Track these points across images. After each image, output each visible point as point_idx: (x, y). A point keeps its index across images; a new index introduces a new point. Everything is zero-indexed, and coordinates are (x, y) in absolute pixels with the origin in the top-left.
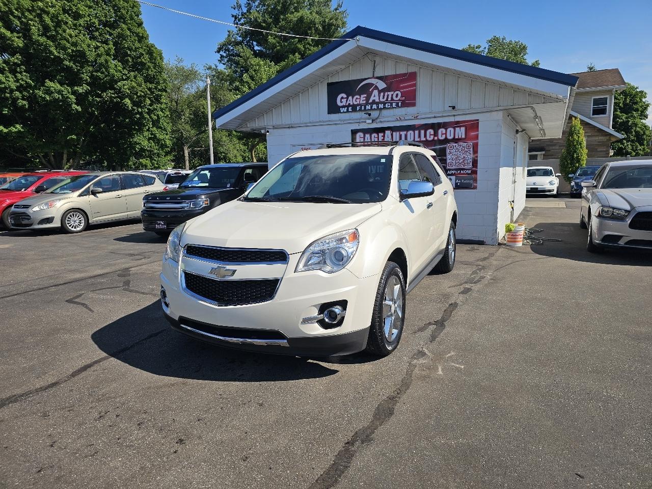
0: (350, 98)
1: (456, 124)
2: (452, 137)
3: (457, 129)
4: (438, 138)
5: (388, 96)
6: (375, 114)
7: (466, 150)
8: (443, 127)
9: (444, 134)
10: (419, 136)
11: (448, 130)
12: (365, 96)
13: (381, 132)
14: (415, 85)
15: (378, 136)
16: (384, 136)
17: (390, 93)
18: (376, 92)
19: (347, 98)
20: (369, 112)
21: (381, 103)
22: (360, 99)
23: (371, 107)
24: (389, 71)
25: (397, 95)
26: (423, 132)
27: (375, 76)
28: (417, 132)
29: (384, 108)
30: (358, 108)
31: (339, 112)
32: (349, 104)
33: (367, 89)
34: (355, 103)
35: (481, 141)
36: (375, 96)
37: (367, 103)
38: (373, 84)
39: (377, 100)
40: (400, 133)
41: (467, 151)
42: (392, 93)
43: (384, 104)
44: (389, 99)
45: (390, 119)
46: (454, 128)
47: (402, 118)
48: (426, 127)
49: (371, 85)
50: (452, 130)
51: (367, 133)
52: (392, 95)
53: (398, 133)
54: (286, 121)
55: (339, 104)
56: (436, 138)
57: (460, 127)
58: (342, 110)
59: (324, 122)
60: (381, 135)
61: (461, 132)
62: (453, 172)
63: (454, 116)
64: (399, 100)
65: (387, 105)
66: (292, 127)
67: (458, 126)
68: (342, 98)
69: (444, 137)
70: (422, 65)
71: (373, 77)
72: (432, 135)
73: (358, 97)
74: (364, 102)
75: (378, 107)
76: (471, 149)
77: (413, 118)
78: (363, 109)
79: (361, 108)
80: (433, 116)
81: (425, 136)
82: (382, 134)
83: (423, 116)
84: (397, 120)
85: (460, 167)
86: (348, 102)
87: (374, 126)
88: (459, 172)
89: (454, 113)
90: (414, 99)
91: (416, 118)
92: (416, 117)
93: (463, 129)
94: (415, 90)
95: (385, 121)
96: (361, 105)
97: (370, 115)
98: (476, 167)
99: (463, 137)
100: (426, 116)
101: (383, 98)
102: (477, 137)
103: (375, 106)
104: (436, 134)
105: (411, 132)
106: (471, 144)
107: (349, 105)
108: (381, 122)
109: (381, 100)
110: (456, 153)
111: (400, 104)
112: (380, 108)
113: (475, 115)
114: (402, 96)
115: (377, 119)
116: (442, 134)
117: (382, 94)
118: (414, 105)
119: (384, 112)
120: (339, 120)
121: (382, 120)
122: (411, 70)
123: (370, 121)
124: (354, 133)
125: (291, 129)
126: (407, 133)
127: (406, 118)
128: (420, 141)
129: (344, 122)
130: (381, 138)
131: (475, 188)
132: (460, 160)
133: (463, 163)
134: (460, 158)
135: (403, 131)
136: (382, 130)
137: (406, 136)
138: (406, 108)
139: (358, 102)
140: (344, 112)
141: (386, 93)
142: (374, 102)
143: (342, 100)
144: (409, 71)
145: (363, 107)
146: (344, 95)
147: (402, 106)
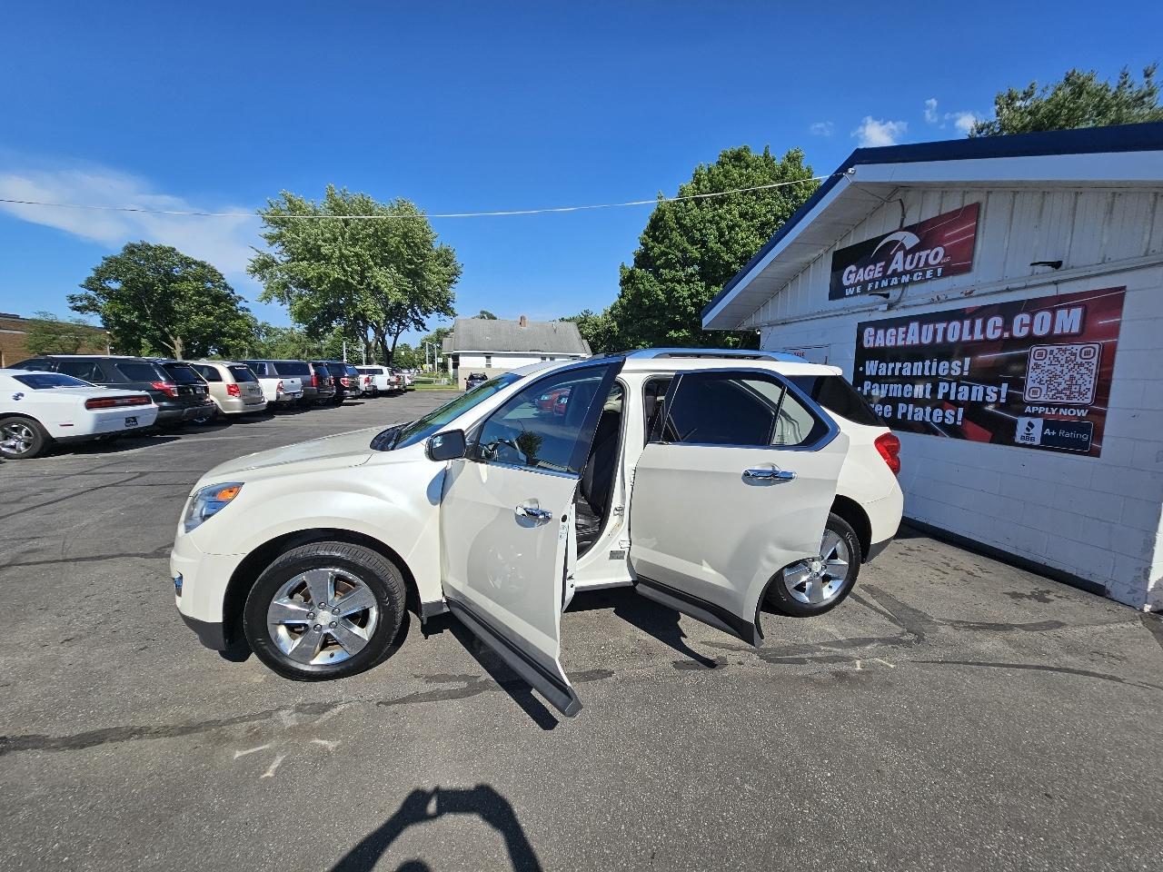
0: (860, 270)
1: (1053, 304)
2: (1045, 331)
3: (1061, 313)
4: (1011, 334)
5: (920, 258)
6: (894, 294)
7: (1078, 360)
8: (1025, 311)
9: (1026, 325)
10: (972, 331)
11: (1038, 316)
12: (883, 264)
13: (902, 326)
14: (975, 229)
15: (897, 333)
16: (906, 333)
17: (924, 254)
19: (857, 272)
20: (885, 293)
21: (905, 272)
23: (889, 282)
24: (930, 213)
25: (936, 256)
26: (979, 323)
27: (905, 225)
28: (967, 323)
29: (911, 282)
30: (870, 286)
31: (843, 295)
32: (859, 280)
33: (887, 252)
34: (867, 278)
35: (1124, 342)
36: (896, 263)
37: (884, 276)
38: (898, 241)
39: (900, 269)
40: (934, 326)
41: (1082, 365)
42: (928, 252)
43: (911, 273)
44: (921, 265)
45: (920, 301)
46: (1054, 312)
47: (942, 298)
48: (985, 312)
50: (1047, 315)
51: (881, 328)
52: (928, 256)
53: (931, 326)
55: (846, 283)
56: (1006, 335)
57: (1069, 307)
59: (823, 312)
60: (902, 330)
61: (1070, 320)
62: (1040, 410)
63: (1056, 283)
64: (939, 264)
65: (917, 275)
67: (1060, 308)
68: (851, 272)
69: (1025, 331)
70: (991, 188)
71: (902, 229)
72: (998, 328)
74: (880, 275)
75: (899, 281)
76: (1094, 361)
77: (963, 295)
78: (877, 287)
79: (874, 286)
80: (1004, 288)
81: (984, 330)
82: (904, 329)
83: (985, 290)
84: (932, 302)
85: (1058, 400)
86: (858, 278)
87: (893, 314)
88: (1054, 411)
89: (1057, 276)
90: (971, 257)
91: (969, 295)
92: (970, 293)
93: (1077, 313)
94: (973, 240)
95: (911, 306)
96: (873, 281)
97: (887, 296)
98: (1105, 403)
99: (1076, 329)
100: (993, 289)
101: (911, 264)
102: (1114, 331)
103: (895, 281)
104: (1007, 325)
105: (956, 324)
106: (1097, 346)
107: (859, 283)
108: (904, 307)
109: (908, 267)
110: (1051, 367)
111: (939, 271)
112: (903, 281)
113: (1116, 276)
114: (945, 256)
115: (898, 301)
116: (1022, 325)
117: (910, 257)
118: (967, 269)
119: (911, 290)
120: (844, 309)
121: (906, 303)
122: (970, 200)
123: (885, 307)
124: (861, 327)
125: (786, 326)
126: (948, 325)
127: (950, 297)
128: (972, 342)
129: (851, 311)
130: (901, 336)
131: (1096, 453)
132: (1059, 384)
133: (1068, 392)
134: (1060, 380)
135: (941, 321)
136: (904, 322)
137: (945, 331)
138: (951, 277)
139: (871, 277)
140: (850, 295)
141: (917, 254)
142: (895, 273)
143: (851, 275)
144: (965, 205)
145: (877, 283)
146: (853, 268)
147: (944, 275)
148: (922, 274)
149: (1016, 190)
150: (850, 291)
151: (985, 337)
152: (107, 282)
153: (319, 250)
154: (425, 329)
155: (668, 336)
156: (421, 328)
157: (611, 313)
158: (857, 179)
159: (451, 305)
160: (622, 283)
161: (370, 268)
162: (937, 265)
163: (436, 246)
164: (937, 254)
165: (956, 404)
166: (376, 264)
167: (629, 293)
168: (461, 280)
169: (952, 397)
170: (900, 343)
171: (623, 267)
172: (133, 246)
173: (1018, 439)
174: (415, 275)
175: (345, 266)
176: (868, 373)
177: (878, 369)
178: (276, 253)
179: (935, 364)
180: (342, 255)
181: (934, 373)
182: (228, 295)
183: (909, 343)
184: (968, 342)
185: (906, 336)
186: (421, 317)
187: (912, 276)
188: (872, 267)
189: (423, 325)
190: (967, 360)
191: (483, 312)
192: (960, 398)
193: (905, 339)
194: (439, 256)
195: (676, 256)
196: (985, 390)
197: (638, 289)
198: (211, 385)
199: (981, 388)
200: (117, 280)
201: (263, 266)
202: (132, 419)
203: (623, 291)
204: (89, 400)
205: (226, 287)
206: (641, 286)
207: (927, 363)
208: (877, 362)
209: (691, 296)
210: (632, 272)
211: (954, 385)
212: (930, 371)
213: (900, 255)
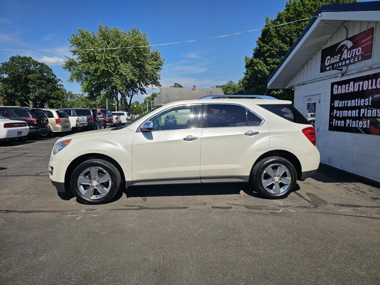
0: (332, 58)
6: (344, 69)
10: (372, 85)
12: (340, 55)
13: (347, 84)
14: (372, 39)
15: (345, 87)
16: (349, 87)
17: (354, 50)
19: (330, 59)
20: (341, 68)
21: (348, 59)
22: (337, 58)
23: (342, 64)
24: (357, 32)
25: (358, 51)
26: (374, 81)
27: (348, 37)
28: (370, 81)
29: (350, 63)
33: (341, 50)
34: (334, 62)
36: (345, 55)
37: (340, 61)
38: (345, 45)
39: (346, 58)
40: (359, 83)
42: (356, 49)
43: (350, 59)
44: (353, 55)
45: (354, 72)
47: (362, 70)
48: (376, 76)
51: (340, 85)
52: (356, 51)
55: (326, 64)
59: (318, 78)
60: (347, 85)
64: (360, 55)
68: (328, 59)
71: (347, 39)
75: (345, 63)
77: (369, 69)
79: (336, 65)
81: (376, 84)
83: (376, 67)
84: (358, 72)
86: (331, 62)
87: (344, 78)
90: (371, 51)
91: (371, 69)
92: (371, 67)
94: (371, 44)
96: (336, 63)
97: (341, 70)
101: (350, 55)
105: (366, 82)
107: (331, 64)
108: (348, 75)
109: (349, 57)
114: (362, 51)
115: (346, 72)
117: (349, 52)
118: (370, 57)
119: (350, 67)
120: (326, 76)
121: (349, 73)
122: (370, 27)
123: (340, 75)
124: (333, 84)
125: (304, 86)
126: (364, 82)
127: (364, 70)
128: (372, 89)
129: (329, 78)
130: (347, 88)
135: (361, 81)
136: (347, 82)
137: (363, 85)
138: (364, 61)
139: (335, 61)
140: (328, 70)
141: (352, 51)
143: (328, 61)
144: (369, 28)
145: (338, 64)
146: (329, 57)
147: (362, 60)
148: (354, 60)
150: (328, 68)
151: (376, 87)
152: (2, 74)
153: (95, 57)
154: (146, 93)
155: (271, 93)
156: (144, 93)
157: (243, 82)
158: (323, 18)
159: (159, 81)
160: (247, 66)
161: (119, 64)
162: (359, 55)
163: (151, 51)
164: (359, 50)
165: (367, 118)
166: (122, 62)
168: (163, 67)
169: (366, 116)
170: (347, 91)
171: (246, 58)
172: (13, 57)
174: (141, 67)
175: (107, 64)
176: (335, 106)
177: (339, 104)
178: (76, 58)
179: (359, 100)
180: (106, 59)
181: (359, 105)
182: (54, 79)
183: (350, 91)
184: (370, 90)
185: (349, 88)
186: (144, 87)
187: (350, 61)
188: (336, 57)
189: (145, 91)
190: (370, 98)
191: (176, 84)
192: (368, 116)
193: (348, 90)
194: (153, 56)
195: (276, 51)
196: (377, 111)
197: (255, 69)
198: (49, 119)
199: (375, 111)
200: (6, 73)
201: (70, 65)
202: (20, 133)
203: (247, 71)
204: (5, 124)
205: (53, 75)
206: (256, 68)
207: (357, 100)
208: (338, 101)
210: (252, 61)
211: (366, 109)
212: (358, 104)
213: (346, 50)
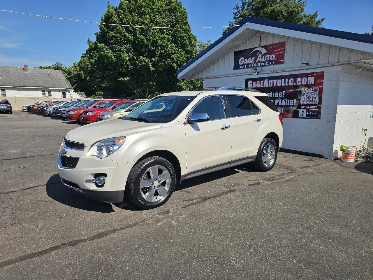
0: (246, 60)
1: (307, 75)
2: (305, 83)
3: (309, 78)
4: (296, 84)
5: (267, 57)
6: (259, 69)
7: (314, 92)
8: (300, 77)
9: (300, 81)
10: (285, 83)
11: (303, 79)
12: (254, 58)
13: (262, 80)
14: (284, 50)
15: (260, 83)
16: (263, 83)
17: (269, 56)
18: (260, 56)
19: (244, 60)
20: (256, 68)
21: (263, 62)
22: (251, 60)
23: (257, 65)
24: (269, 42)
25: (272, 57)
26: (287, 80)
27: (261, 46)
28: (283, 80)
29: (265, 65)
30: (250, 66)
31: (239, 68)
32: (245, 63)
33: (255, 54)
34: (249, 63)
35: (325, 86)
36: (259, 58)
37: (255, 63)
39: (261, 61)
40: (273, 81)
41: (315, 93)
43: (265, 62)
44: (268, 60)
45: (267, 72)
46: (307, 78)
47: (275, 71)
48: (289, 77)
49: (258, 51)
50: (306, 78)
51: (254, 81)
52: (270, 57)
53: (272, 81)
54: (213, 74)
55: (240, 64)
56: (295, 84)
57: (311, 77)
58: (241, 67)
59: (231, 74)
60: (262, 82)
61: (311, 80)
62: (305, 107)
63: (307, 69)
64: (274, 60)
65: (266, 63)
66: (215, 78)
67: (309, 77)
68: (242, 60)
69: (300, 83)
70: (288, 38)
71: (260, 46)
72: (292, 82)
73: (250, 59)
74: (254, 62)
75: (261, 65)
76: (318, 92)
77: (281, 71)
78: (252, 66)
79: (251, 66)
80: (294, 69)
81: (288, 83)
82: (263, 82)
83: (288, 70)
84: (272, 73)
85: (310, 104)
86: (245, 62)
87: (258, 76)
88: (309, 107)
89: (308, 67)
90: (283, 59)
91: (283, 71)
92: (284, 70)
93: (313, 78)
94: (284, 54)
95: (264, 74)
96: (251, 64)
97: (256, 70)
98: (321, 104)
99: (313, 83)
100: (290, 70)
101: (264, 59)
102: (322, 84)
103: (259, 64)
104: (295, 81)
105: (280, 80)
106: (318, 88)
108: (262, 74)
109: (263, 60)
110: (307, 94)
113: (322, 68)
114: (275, 58)
115: (260, 72)
116: (299, 81)
117: (264, 57)
118: (282, 63)
119: (264, 68)
120: (240, 73)
121: (263, 73)
122: (282, 40)
123: (256, 74)
124: (247, 80)
126: (277, 80)
127: (277, 71)
128: (285, 86)
129: (242, 74)
130: (262, 84)
131: (319, 118)
132: (310, 99)
133: (312, 101)
134: (310, 98)
135: (275, 79)
136: (263, 79)
137: (277, 82)
138: (278, 65)
139: (250, 62)
140: (242, 68)
141: (266, 56)
142: (259, 62)
143: (242, 61)
144: (281, 42)
145: (253, 65)
146: (243, 58)
147: (275, 64)
148: (267, 63)
149: (295, 40)
151: (289, 85)
155: (119, 79)
162: (273, 60)
164: (273, 56)
165: (281, 106)
167: (95, 56)
169: (280, 104)
170: (262, 86)
173: (300, 116)
179: (274, 93)
181: (273, 97)
183: (264, 86)
184: (283, 86)
185: (264, 84)
187: (265, 63)
190: (284, 92)
192: (282, 104)
193: (263, 85)
196: (290, 101)
199: (288, 101)
207: (271, 93)
209: (130, 60)
211: (280, 100)
212: (272, 96)
213: (260, 55)
